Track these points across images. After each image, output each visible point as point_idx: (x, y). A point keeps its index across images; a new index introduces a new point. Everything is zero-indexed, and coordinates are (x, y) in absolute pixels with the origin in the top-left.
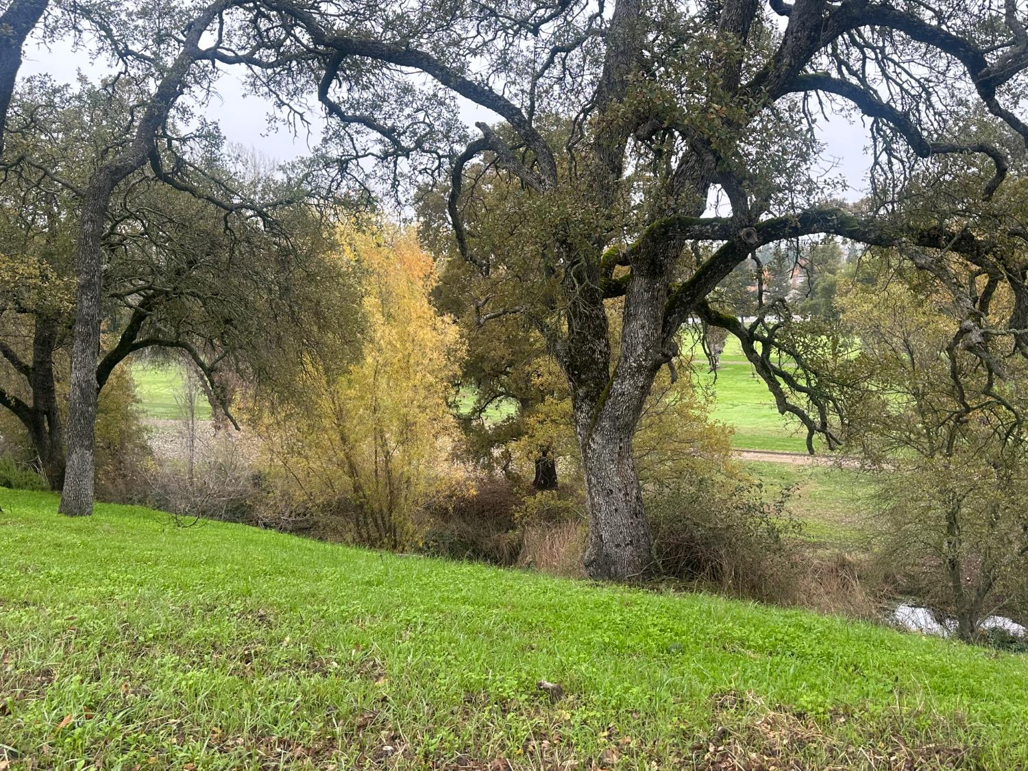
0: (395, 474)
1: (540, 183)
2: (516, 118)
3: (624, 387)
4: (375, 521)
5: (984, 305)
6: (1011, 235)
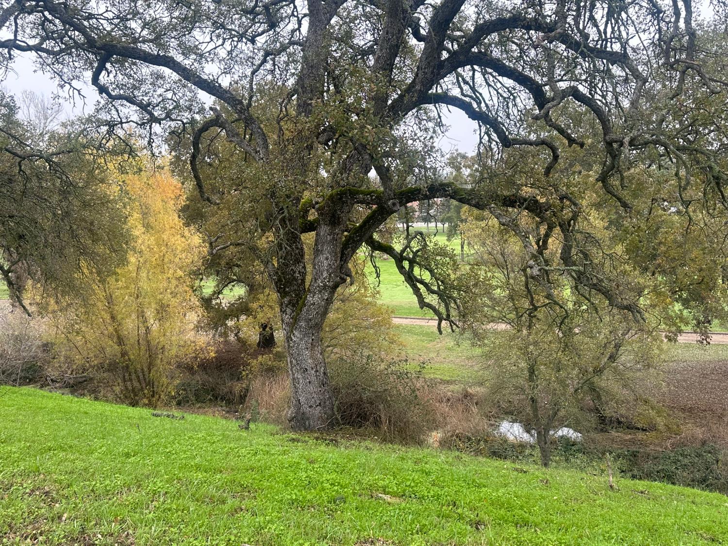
0: (153, 343)
1: (256, 153)
2: (239, 107)
3: (314, 299)
4: (138, 377)
5: (545, 242)
6: (561, 199)
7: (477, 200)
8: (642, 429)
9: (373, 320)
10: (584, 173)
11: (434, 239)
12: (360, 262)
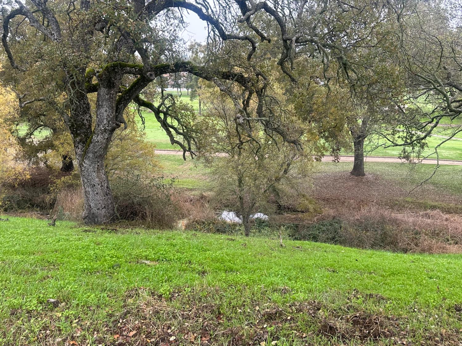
3: (98, 138)
5: (248, 102)
6: (257, 75)
7: (206, 74)
8: (301, 212)
9: (141, 152)
10: (272, 59)
11: (180, 99)
12: (131, 113)
